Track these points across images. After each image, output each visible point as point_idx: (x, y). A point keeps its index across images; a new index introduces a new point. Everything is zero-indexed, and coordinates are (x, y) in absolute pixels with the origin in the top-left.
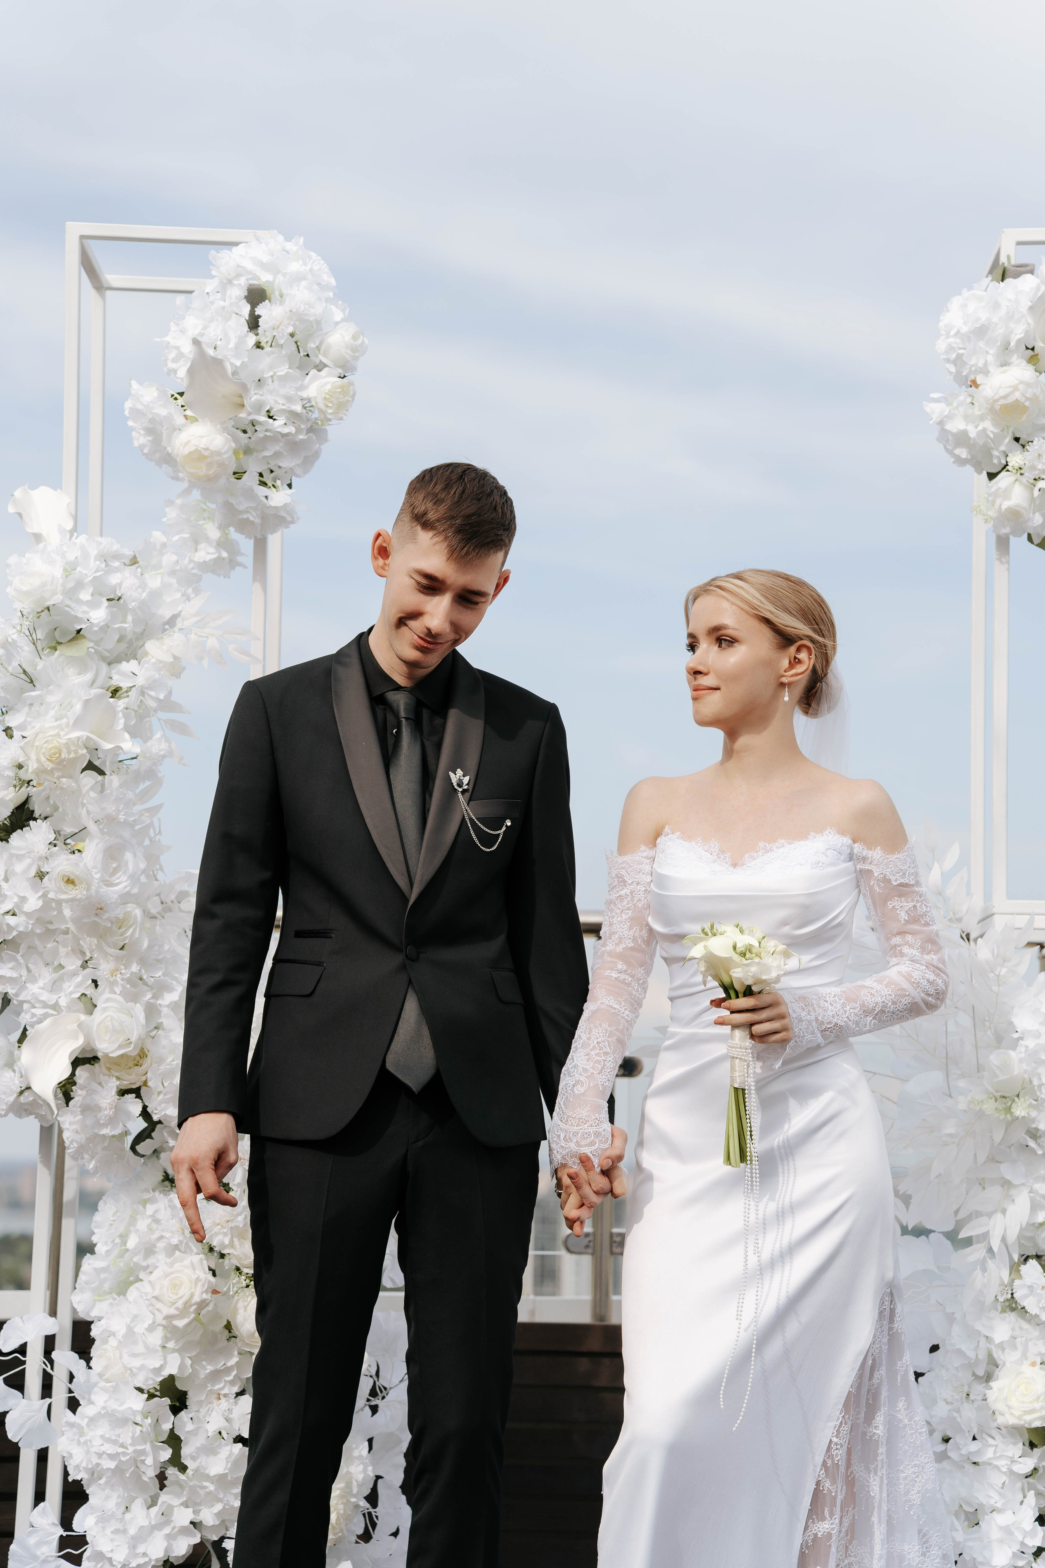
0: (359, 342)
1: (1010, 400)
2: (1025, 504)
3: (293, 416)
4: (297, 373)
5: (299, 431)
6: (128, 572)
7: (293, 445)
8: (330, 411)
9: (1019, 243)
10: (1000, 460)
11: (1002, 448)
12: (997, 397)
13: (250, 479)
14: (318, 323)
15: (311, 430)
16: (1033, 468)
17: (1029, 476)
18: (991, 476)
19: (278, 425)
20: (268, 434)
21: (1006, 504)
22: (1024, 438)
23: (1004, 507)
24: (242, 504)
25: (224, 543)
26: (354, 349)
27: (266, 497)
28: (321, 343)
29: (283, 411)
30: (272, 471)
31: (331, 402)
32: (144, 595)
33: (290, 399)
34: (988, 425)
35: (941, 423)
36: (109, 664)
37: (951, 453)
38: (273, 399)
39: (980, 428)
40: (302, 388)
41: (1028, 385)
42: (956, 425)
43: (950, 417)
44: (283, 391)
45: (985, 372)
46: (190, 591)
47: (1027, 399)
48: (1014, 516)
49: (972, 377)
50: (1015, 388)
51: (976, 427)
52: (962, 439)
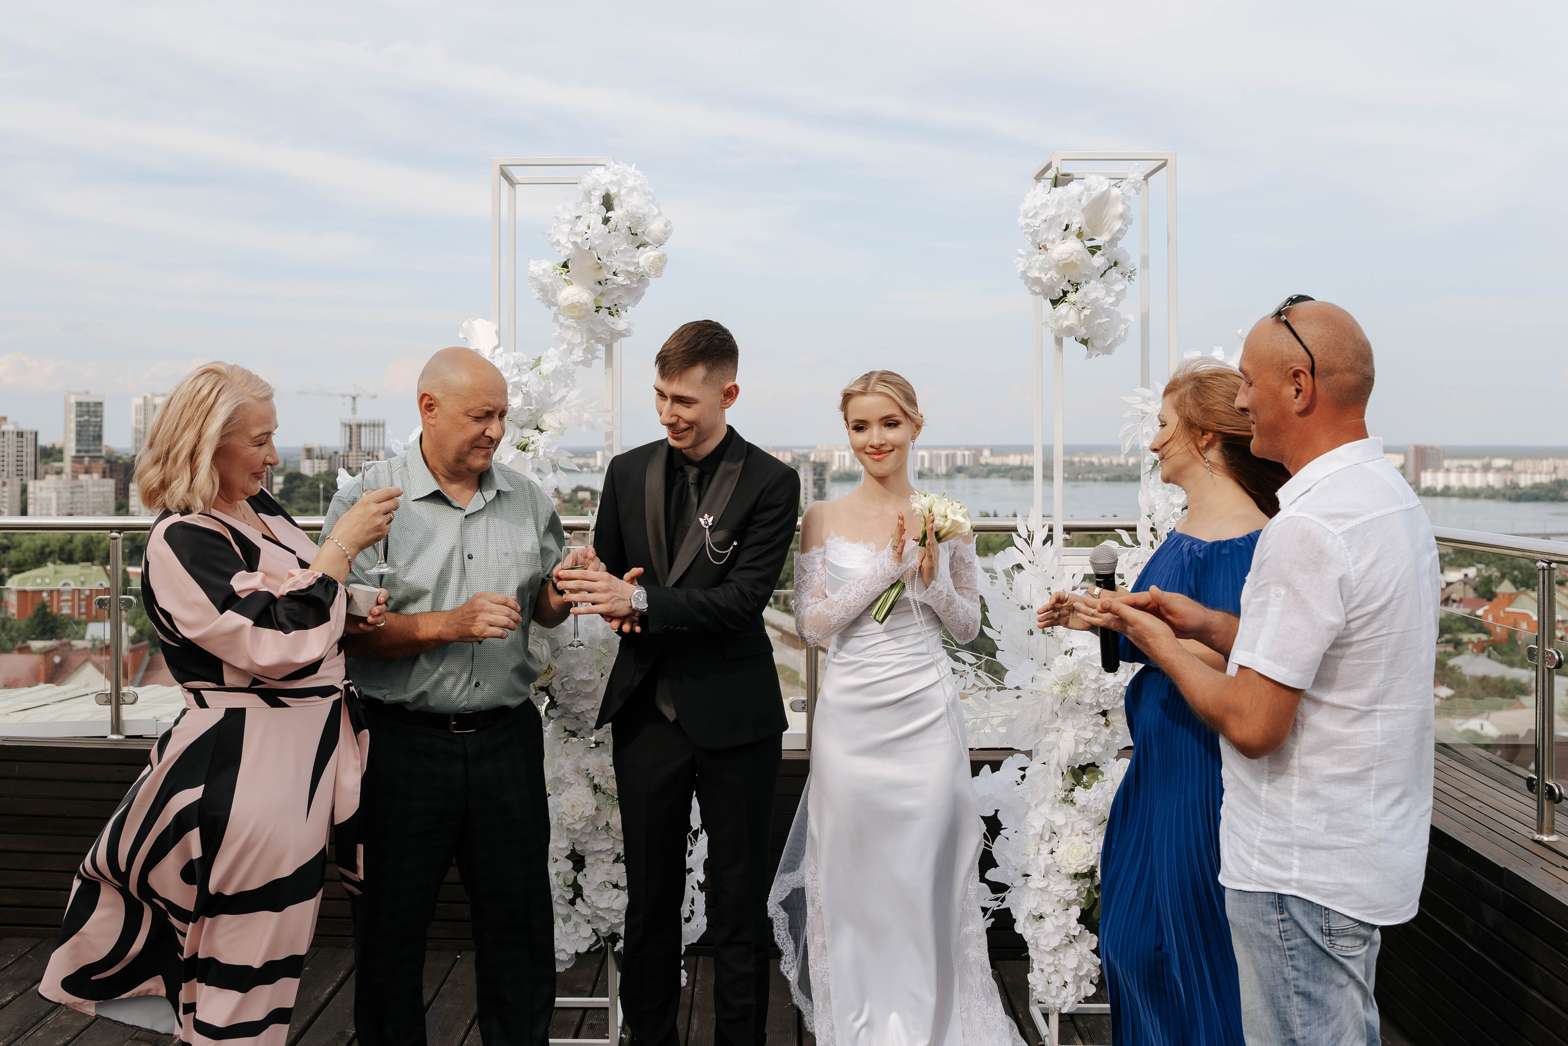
0: (668, 228)
1: (1069, 261)
2: (1076, 323)
3: (629, 274)
4: (631, 247)
5: (632, 282)
6: (531, 373)
7: (628, 290)
8: (652, 273)
9: (1063, 160)
10: (1059, 294)
11: (1062, 287)
12: (1061, 259)
13: (603, 312)
14: (644, 215)
15: (639, 281)
16: (1083, 302)
17: (1079, 306)
18: (1054, 303)
19: (620, 279)
20: (614, 286)
21: (1066, 324)
22: (1073, 280)
23: (1064, 325)
24: (599, 329)
25: (590, 351)
26: (666, 233)
27: (613, 323)
28: (646, 229)
29: (622, 271)
30: (616, 305)
31: (653, 267)
32: (542, 388)
33: (627, 264)
34: (1053, 274)
35: (1024, 272)
36: (522, 428)
37: (1029, 288)
38: (617, 265)
39: (1049, 276)
40: (634, 256)
41: (1079, 252)
42: (1035, 274)
43: (1030, 268)
44: (623, 259)
45: (1053, 242)
46: (569, 381)
47: (1079, 260)
48: (1069, 331)
49: (1043, 244)
50: (1072, 254)
51: (1046, 274)
52: (1037, 281)
